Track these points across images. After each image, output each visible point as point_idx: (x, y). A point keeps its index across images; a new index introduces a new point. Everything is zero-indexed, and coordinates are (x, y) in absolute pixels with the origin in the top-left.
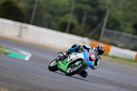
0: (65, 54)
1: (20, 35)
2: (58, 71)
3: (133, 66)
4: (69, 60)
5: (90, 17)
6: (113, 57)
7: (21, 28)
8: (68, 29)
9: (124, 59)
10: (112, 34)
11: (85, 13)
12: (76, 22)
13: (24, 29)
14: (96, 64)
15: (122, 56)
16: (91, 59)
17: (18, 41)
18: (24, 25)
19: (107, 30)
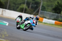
0: (23, 21)
1: (2, 14)
2: (21, 29)
3: (54, 27)
4: (24, 24)
5: (33, 5)
6: (44, 23)
7: (3, 11)
8: (24, 11)
9: (50, 24)
10: (44, 13)
11: (31, 3)
12: (27, 7)
13: (4, 12)
14: (36, 24)
15: (48, 23)
16: (34, 23)
17: (2, 17)
18: (4, 10)
19: (41, 11)
